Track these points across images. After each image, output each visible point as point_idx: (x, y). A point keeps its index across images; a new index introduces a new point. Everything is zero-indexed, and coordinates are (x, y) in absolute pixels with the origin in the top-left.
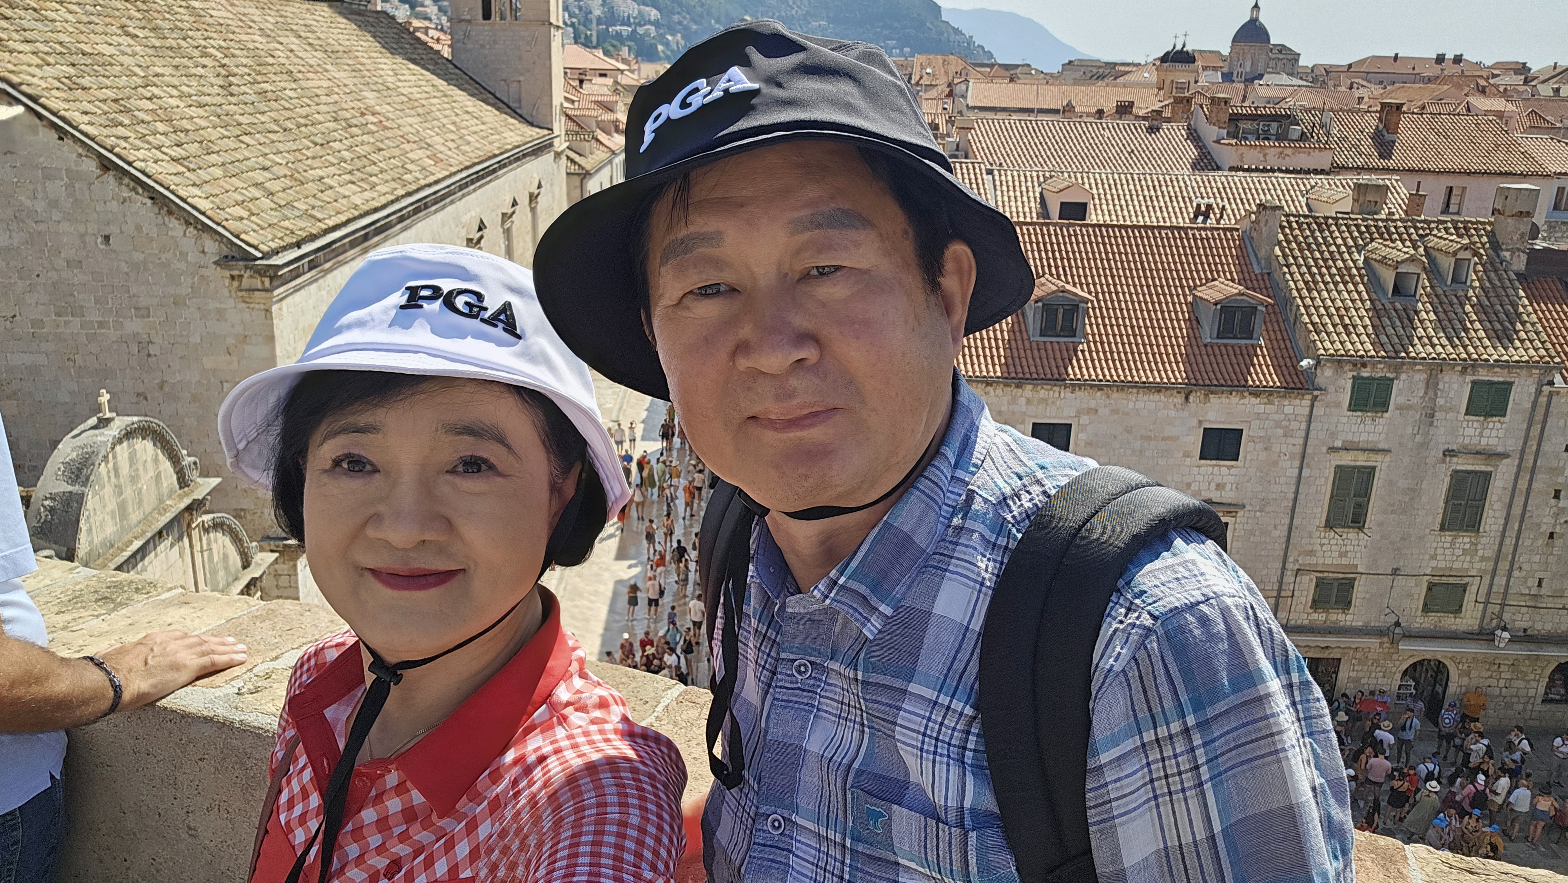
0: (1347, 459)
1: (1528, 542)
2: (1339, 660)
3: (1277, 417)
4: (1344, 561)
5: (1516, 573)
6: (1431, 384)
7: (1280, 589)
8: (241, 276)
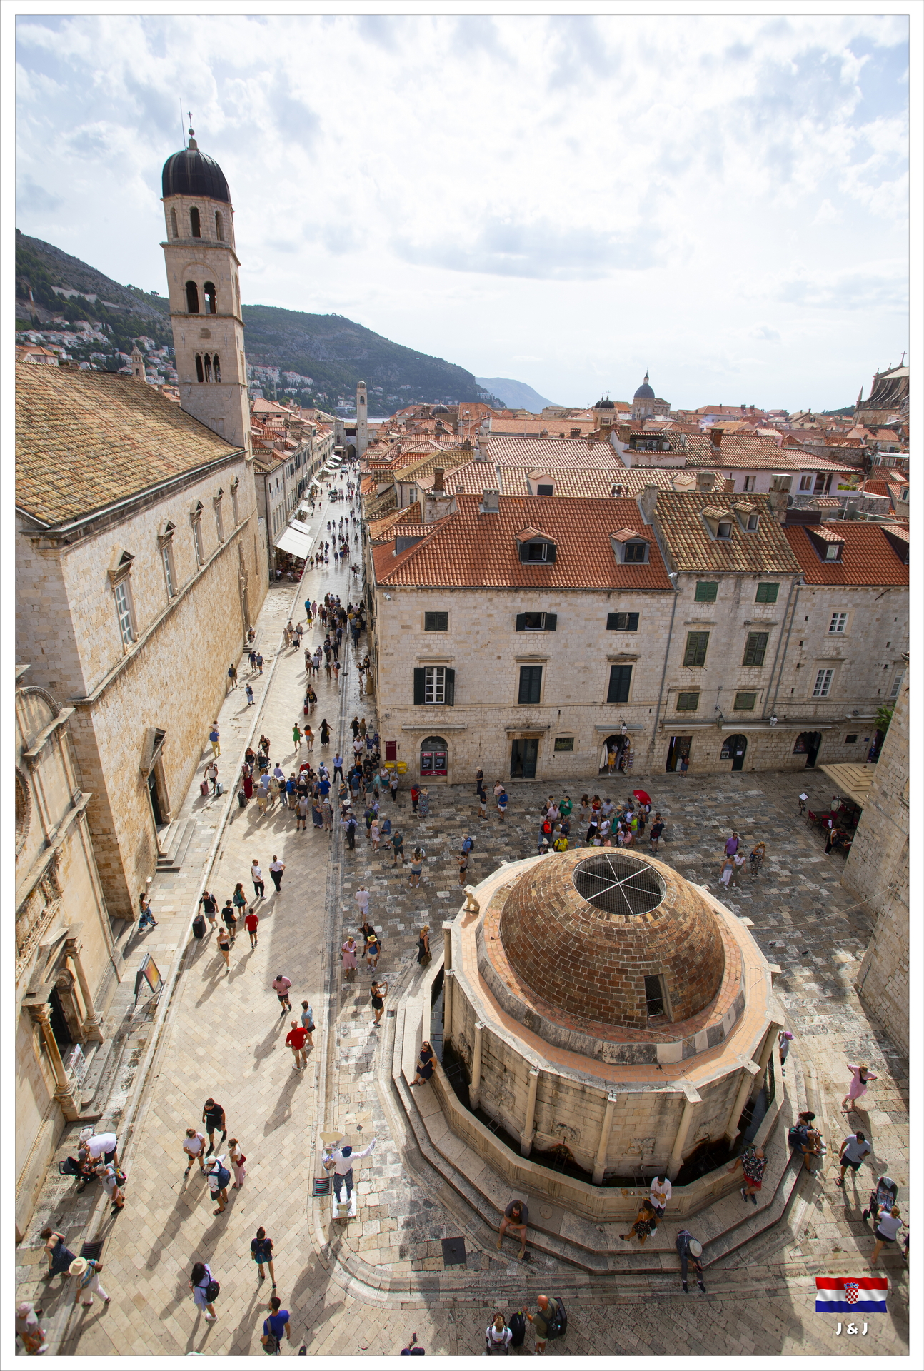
0: (694, 628)
1: (786, 670)
2: (691, 738)
3: (657, 605)
4: (693, 684)
5: (781, 687)
6: (738, 586)
7: (660, 700)
8: (38, 540)
